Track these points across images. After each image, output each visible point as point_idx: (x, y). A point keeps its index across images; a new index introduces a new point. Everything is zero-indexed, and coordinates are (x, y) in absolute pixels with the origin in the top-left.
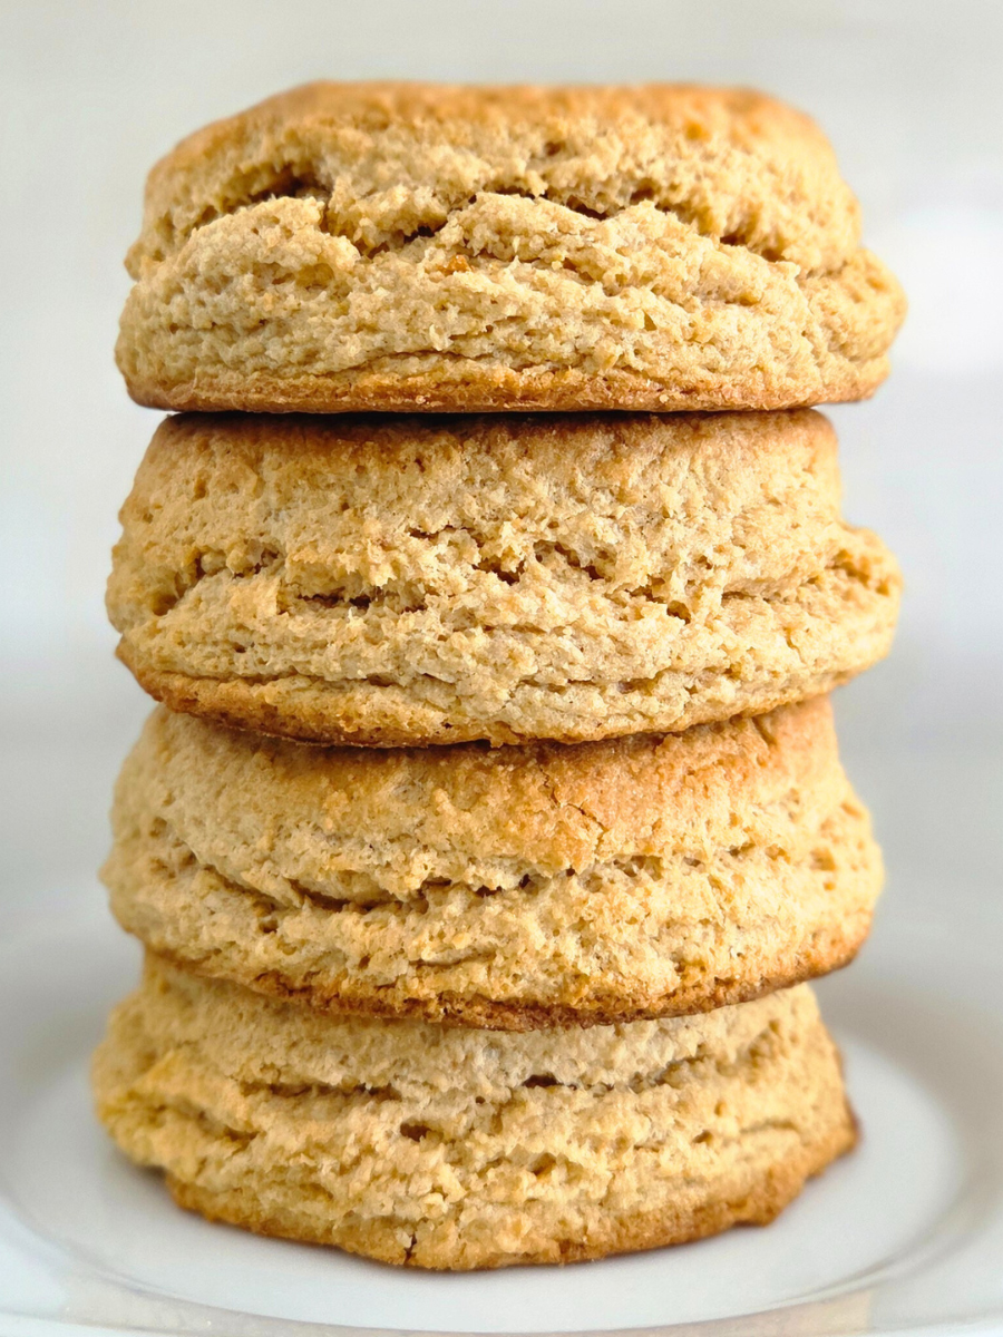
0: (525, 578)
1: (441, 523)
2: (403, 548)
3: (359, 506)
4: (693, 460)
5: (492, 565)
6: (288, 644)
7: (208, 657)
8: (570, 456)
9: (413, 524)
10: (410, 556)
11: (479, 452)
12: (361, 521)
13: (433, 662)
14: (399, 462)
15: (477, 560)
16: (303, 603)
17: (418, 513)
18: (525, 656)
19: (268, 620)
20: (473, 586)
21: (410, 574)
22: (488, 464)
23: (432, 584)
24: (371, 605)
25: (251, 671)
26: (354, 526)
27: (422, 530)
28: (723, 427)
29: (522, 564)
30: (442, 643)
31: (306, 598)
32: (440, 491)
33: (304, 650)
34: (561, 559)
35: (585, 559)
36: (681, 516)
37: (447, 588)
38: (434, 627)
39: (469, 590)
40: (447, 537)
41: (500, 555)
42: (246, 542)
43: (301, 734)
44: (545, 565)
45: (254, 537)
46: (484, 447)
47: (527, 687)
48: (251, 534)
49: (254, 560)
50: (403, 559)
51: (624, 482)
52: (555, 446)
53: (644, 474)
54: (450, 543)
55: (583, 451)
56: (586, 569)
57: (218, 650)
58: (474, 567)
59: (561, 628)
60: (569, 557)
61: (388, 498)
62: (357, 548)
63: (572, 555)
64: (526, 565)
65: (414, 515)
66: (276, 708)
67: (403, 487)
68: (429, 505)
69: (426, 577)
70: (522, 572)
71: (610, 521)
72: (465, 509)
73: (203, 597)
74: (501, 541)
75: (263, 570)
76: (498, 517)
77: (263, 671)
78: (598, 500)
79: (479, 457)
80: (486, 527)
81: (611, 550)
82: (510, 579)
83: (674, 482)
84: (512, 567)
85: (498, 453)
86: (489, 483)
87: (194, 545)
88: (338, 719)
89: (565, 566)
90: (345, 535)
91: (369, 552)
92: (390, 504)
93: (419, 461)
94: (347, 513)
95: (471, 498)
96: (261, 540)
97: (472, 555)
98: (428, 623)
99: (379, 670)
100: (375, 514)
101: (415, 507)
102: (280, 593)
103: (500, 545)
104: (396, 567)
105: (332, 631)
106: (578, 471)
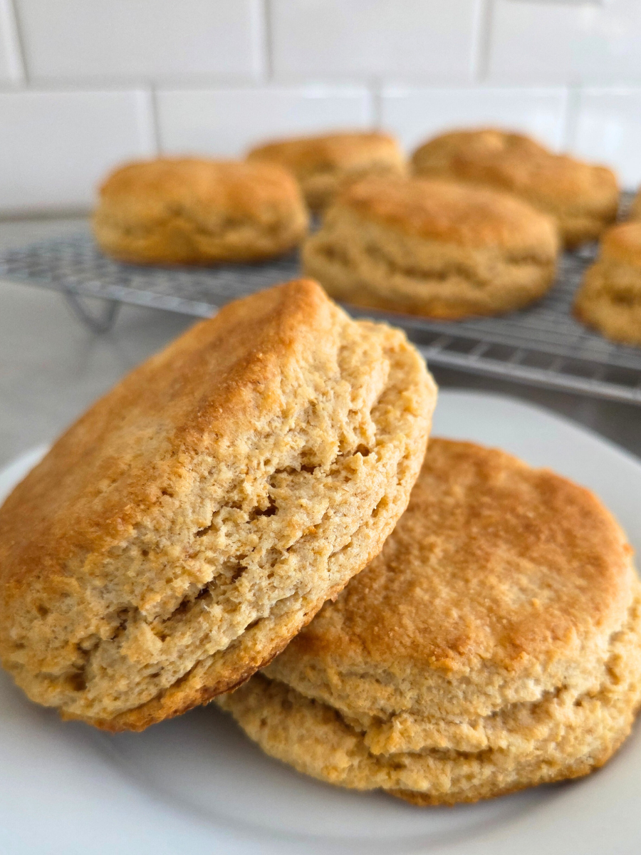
0: (279, 503)
1: (209, 516)
2: (203, 548)
3: (153, 547)
4: (297, 361)
5: (257, 513)
6: (185, 652)
7: (140, 693)
8: (240, 415)
9: (195, 530)
10: (211, 549)
11: (192, 458)
12: (165, 553)
13: (277, 591)
14: (154, 504)
15: (247, 518)
16: (169, 623)
17: (192, 521)
18: (322, 546)
19: (161, 650)
20: (259, 534)
21: (222, 559)
22: (203, 460)
23: (238, 553)
24: (211, 592)
25: (173, 680)
26: (163, 560)
27: (202, 529)
28: (291, 329)
29: (269, 497)
30: (272, 579)
31: (169, 619)
32: (193, 499)
33: (197, 647)
34: (284, 475)
35: (297, 466)
36: (321, 398)
37: (248, 548)
38: (261, 575)
39: (260, 538)
40: (219, 520)
41: (256, 505)
42: (103, 619)
43: (231, 686)
44: (280, 487)
45: (106, 612)
46: (193, 453)
47: (333, 559)
48: (103, 612)
49: (116, 624)
50: (210, 554)
51: (281, 406)
52: (228, 418)
53: (284, 392)
54: (224, 521)
55: (245, 408)
56: (302, 469)
57: (143, 686)
58: (248, 522)
59: (326, 514)
60: (287, 471)
61: (167, 528)
62: (178, 571)
63: (288, 469)
64: (273, 497)
65: (190, 525)
66: (205, 686)
67: (170, 514)
68: (194, 512)
69: (232, 553)
70: (274, 501)
71: (291, 433)
72: (215, 496)
73: (105, 666)
74: (251, 497)
75: (127, 624)
76: (237, 485)
77: (181, 675)
78: (276, 427)
79: (195, 461)
80: (235, 496)
81: (307, 449)
82: (271, 511)
83: (301, 383)
84: (266, 504)
85: (204, 449)
86: (213, 471)
87: (70, 644)
88: (249, 664)
89: (290, 478)
90: (163, 570)
91: (188, 568)
92: (171, 530)
93: (164, 492)
94: (151, 556)
95: (212, 487)
96: (111, 609)
97: (242, 517)
98: (255, 575)
99: (250, 621)
100: (168, 543)
101: (188, 520)
102: (153, 629)
103: (252, 499)
104: (211, 562)
105: (205, 625)
106: (253, 421)
